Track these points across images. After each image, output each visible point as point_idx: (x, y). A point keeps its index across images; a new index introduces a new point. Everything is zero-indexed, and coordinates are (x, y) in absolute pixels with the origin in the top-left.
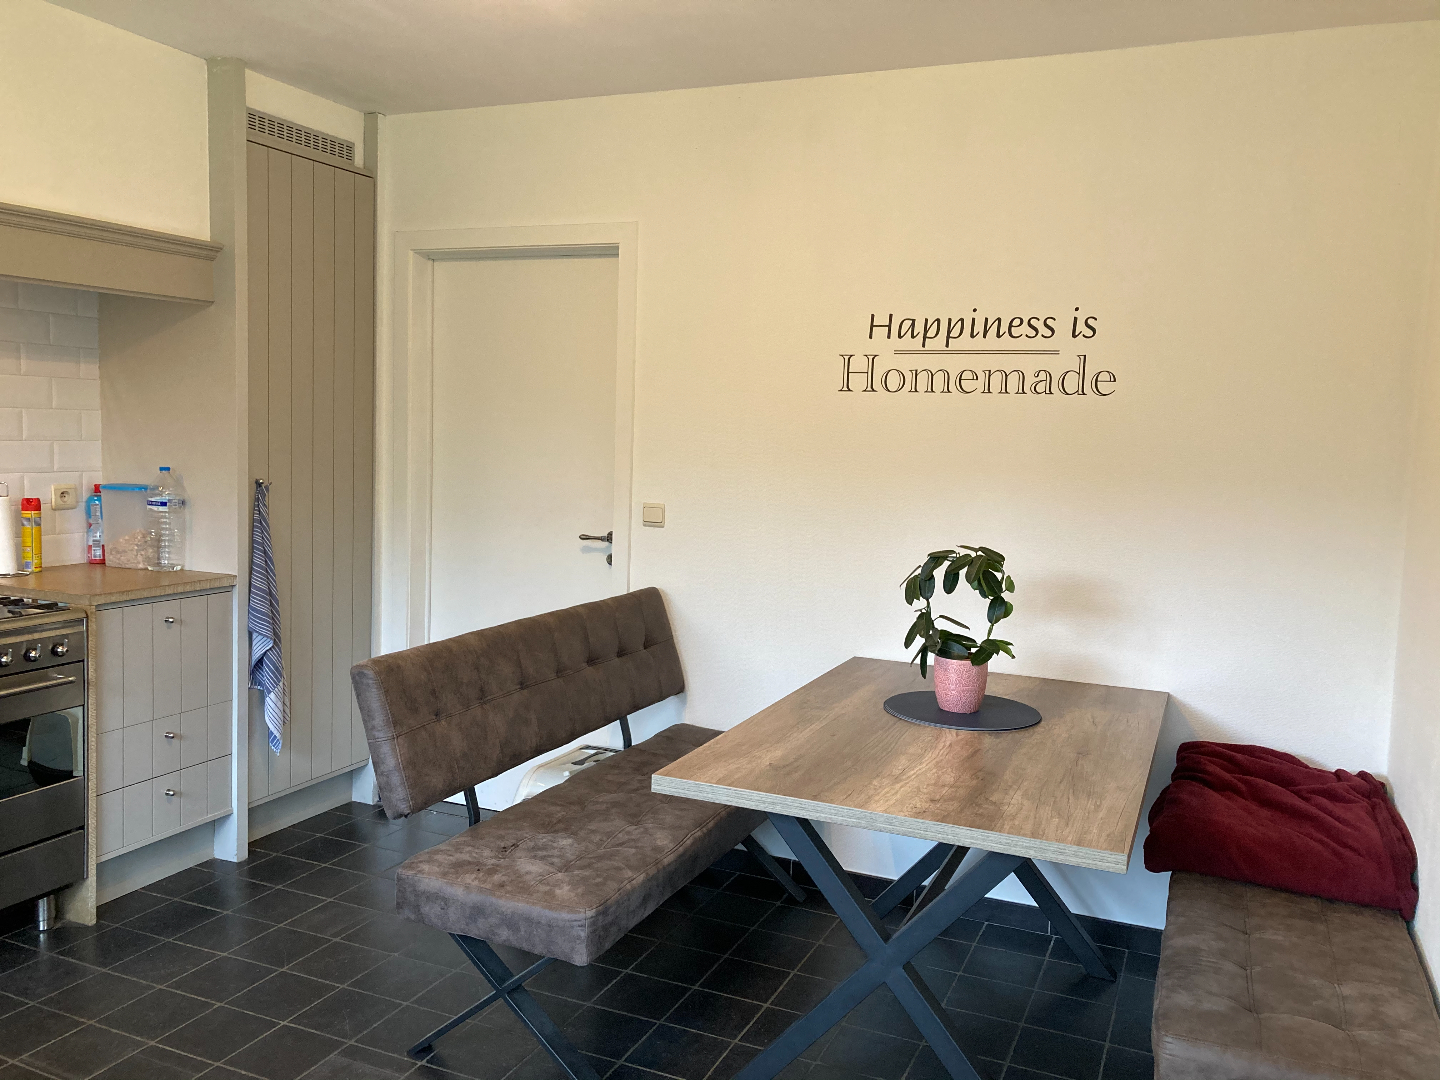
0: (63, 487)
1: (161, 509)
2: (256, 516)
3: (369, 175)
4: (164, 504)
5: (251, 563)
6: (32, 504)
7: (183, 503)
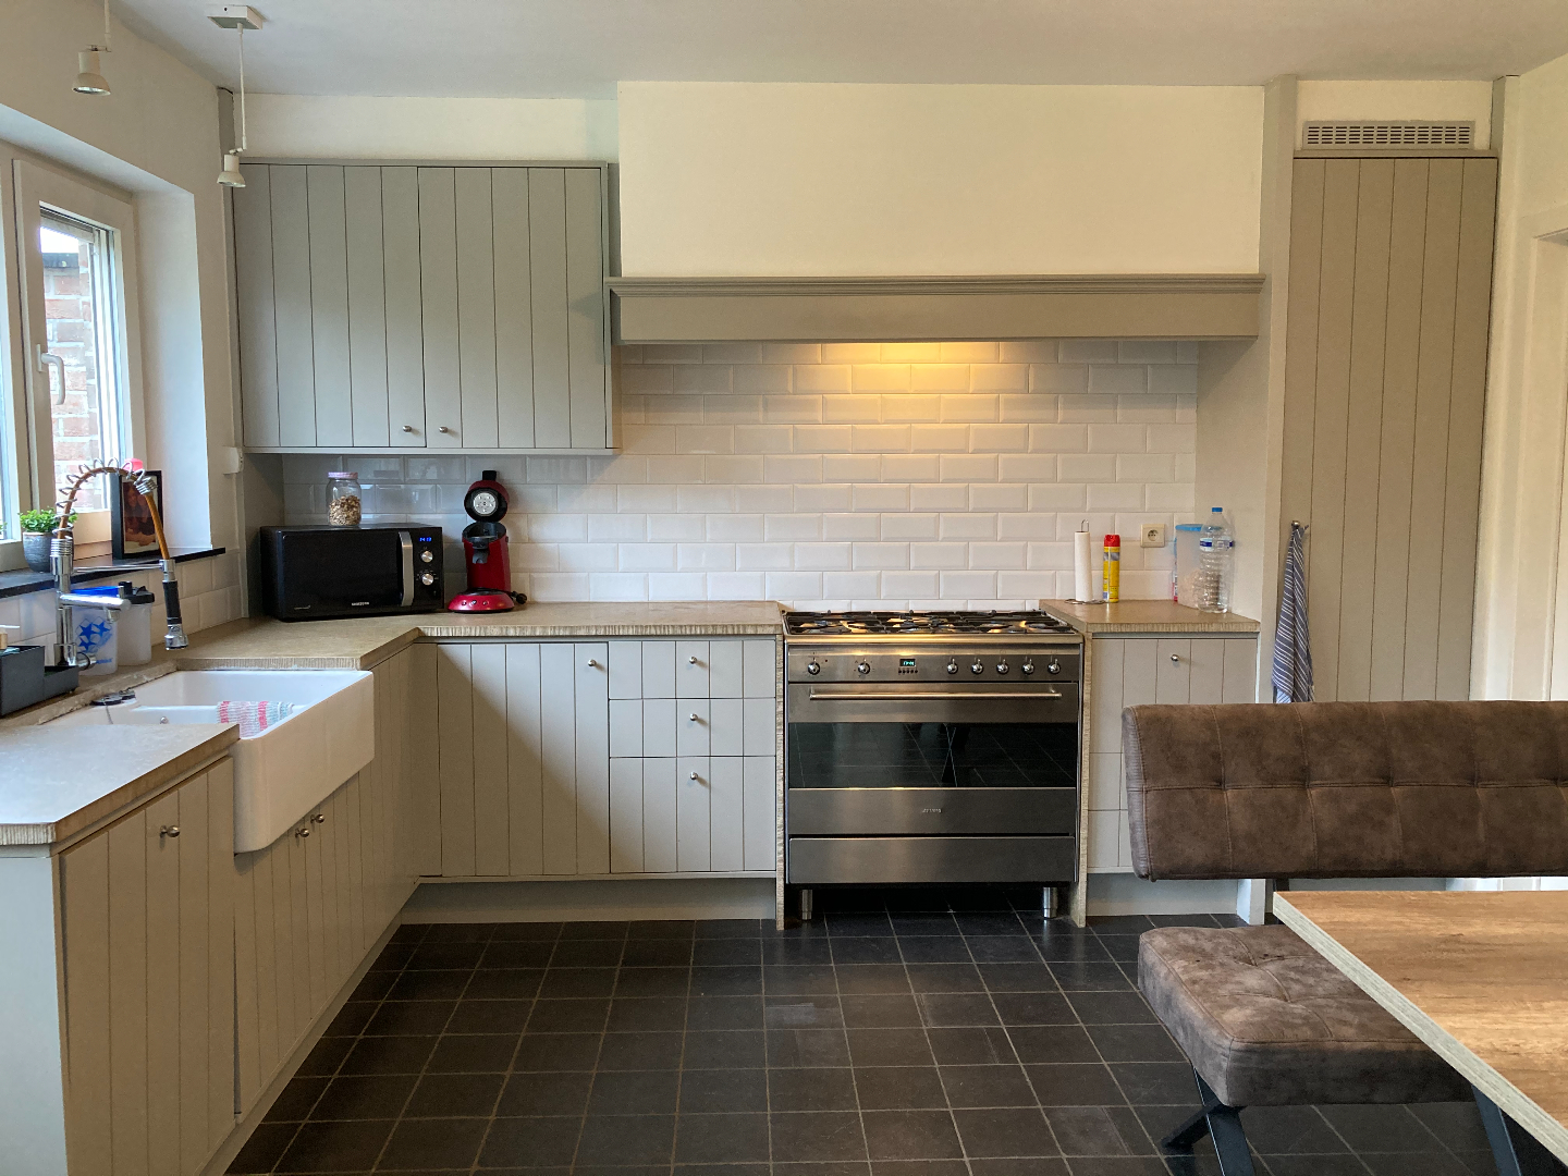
0: (1152, 525)
1: (1207, 549)
2: (1290, 562)
3: (1493, 157)
4: (1209, 544)
5: (1279, 611)
6: (1113, 541)
7: (1232, 544)
